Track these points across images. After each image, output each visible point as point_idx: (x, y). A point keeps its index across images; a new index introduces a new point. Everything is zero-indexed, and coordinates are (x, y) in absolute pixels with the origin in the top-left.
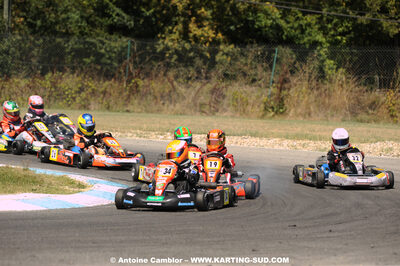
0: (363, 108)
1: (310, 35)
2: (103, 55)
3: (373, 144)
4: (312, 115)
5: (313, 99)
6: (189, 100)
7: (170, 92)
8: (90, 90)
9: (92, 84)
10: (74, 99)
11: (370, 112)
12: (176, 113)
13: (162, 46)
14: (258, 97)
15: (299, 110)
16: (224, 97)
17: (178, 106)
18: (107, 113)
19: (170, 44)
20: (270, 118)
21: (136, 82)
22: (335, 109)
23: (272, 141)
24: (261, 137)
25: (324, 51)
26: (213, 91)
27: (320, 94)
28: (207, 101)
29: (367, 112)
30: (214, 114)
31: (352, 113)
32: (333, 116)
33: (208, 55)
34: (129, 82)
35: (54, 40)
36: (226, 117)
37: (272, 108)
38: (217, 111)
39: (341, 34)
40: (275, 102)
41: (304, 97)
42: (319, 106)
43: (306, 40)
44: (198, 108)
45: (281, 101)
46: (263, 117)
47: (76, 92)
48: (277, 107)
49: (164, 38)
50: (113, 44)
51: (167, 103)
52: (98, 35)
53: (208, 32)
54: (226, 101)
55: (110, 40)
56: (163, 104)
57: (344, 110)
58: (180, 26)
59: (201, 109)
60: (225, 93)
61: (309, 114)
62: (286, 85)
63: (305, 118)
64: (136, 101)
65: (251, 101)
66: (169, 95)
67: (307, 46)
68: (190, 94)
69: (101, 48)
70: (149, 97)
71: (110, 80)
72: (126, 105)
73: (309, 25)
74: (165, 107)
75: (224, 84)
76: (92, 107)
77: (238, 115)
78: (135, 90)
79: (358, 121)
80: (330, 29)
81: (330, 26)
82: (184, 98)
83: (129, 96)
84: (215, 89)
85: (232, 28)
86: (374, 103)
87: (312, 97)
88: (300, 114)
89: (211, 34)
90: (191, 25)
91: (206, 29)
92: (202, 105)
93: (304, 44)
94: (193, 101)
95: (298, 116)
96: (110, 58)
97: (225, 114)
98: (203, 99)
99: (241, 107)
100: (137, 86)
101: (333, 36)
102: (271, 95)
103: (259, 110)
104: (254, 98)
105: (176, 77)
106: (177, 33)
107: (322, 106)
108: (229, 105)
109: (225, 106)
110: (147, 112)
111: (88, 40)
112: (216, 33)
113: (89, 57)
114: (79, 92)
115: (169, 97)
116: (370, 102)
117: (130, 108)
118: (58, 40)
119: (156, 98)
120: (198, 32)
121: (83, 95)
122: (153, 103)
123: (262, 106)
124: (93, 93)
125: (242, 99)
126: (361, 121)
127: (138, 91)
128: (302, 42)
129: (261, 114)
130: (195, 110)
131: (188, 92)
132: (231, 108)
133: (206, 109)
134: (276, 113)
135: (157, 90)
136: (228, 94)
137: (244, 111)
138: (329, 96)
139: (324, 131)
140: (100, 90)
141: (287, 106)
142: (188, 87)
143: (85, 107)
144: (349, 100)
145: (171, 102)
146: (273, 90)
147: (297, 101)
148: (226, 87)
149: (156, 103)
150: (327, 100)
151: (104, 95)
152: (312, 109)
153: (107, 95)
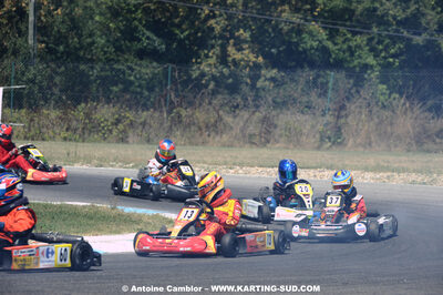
0: (429, 137)
1: (360, 57)
2: (131, 83)
4: (374, 144)
5: (374, 128)
6: (237, 131)
7: (216, 122)
8: (128, 121)
9: (130, 115)
10: (111, 131)
11: (438, 141)
12: (224, 146)
13: (198, 72)
14: (313, 127)
15: (359, 141)
16: (276, 127)
17: (225, 138)
18: (147, 145)
19: (207, 69)
20: (328, 149)
21: (178, 113)
22: (399, 138)
25: (374, 75)
26: (265, 120)
27: (381, 122)
28: (257, 132)
29: (434, 141)
30: (265, 146)
31: (417, 142)
32: (396, 146)
33: (249, 81)
34: (169, 112)
35: (77, 67)
36: (278, 148)
37: (329, 138)
38: (268, 142)
39: (393, 56)
40: (332, 131)
41: (363, 126)
42: (380, 135)
43: (356, 62)
44: (247, 139)
45: (338, 130)
46: (319, 148)
47: (112, 124)
48: (335, 137)
49: (200, 63)
50: (144, 71)
51: (213, 134)
52: (127, 60)
53: (248, 55)
54: (278, 131)
55: (140, 65)
56: (209, 135)
57: (408, 140)
58: (217, 50)
60: (276, 122)
61: (370, 144)
62: (343, 113)
63: (365, 148)
64: (178, 133)
65: (305, 131)
66: (215, 125)
67: (358, 69)
68: (238, 124)
69: (130, 75)
70: (193, 128)
71: (148, 109)
73: (358, 47)
74: (211, 139)
75: (274, 113)
76: (130, 140)
77: (292, 146)
78: (178, 120)
79: (424, 151)
80: (381, 51)
81: (381, 47)
83: (171, 127)
84: (265, 117)
85: (273, 50)
86: (441, 131)
87: (371, 124)
88: (360, 144)
89: (252, 57)
90: (229, 49)
91: (246, 52)
92: (250, 136)
93: (355, 67)
94: (242, 131)
95: (357, 146)
96: (139, 86)
97: (278, 145)
98: (251, 129)
99: (294, 138)
100: (180, 116)
101: (385, 58)
102: (327, 124)
103: (314, 140)
104: (308, 127)
105: (222, 106)
106: (215, 57)
107: (383, 136)
108: (281, 136)
109: (276, 137)
110: (191, 144)
111: (115, 66)
112: (257, 57)
113: (116, 85)
114: (116, 124)
115: (215, 127)
116: (437, 130)
118: (82, 67)
119: (200, 129)
120: (238, 56)
121: (121, 127)
122: (198, 135)
123: (318, 136)
124: (131, 124)
125: (295, 129)
126: (428, 151)
127: (180, 122)
128: (351, 65)
129: (316, 145)
130: (245, 142)
131: (235, 122)
132: (282, 139)
133: (256, 140)
134: (334, 143)
135: (201, 120)
136: (280, 123)
137: (298, 141)
138: (391, 124)
139: (400, 162)
140: (139, 121)
141: (345, 135)
142: (235, 117)
143: (123, 140)
144: (414, 128)
145: (217, 133)
146: (329, 118)
147: (356, 131)
148: (278, 115)
149: (201, 135)
150: (389, 129)
151: (144, 127)
152: (373, 139)
153: (147, 127)
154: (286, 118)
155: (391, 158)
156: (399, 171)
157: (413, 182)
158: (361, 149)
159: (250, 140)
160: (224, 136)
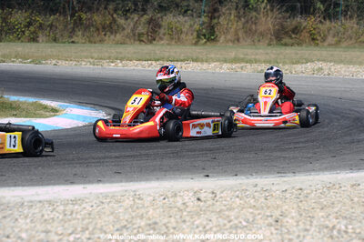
0: (286, 33)
3: (303, 65)
4: (241, 40)
5: (241, 27)
6: (129, 30)
7: (110, 23)
8: (37, 24)
9: (39, 19)
10: (23, 32)
11: (293, 36)
12: (117, 43)
14: (191, 26)
15: (229, 37)
16: (160, 27)
18: (56, 45)
20: (203, 44)
21: (79, 16)
22: (262, 34)
23: (212, 65)
24: (202, 61)
27: (247, 21)
28: (144, 31)
29: (290, 36)
30: (151, 42)
31: (277, 38)
32: (259, 41)
34: (72, 16)
36: (163, 44)
37: (204, 35)
38: (154, 40)
40: (207, 30)
41: (233, 24)
42: (246, 32)
44: (136, 38)
45: (212, 28)
46: (196, 44)
47: (25, 26)
48: (209, 35)
51: (108, 33)
54: (162, 31)
56: (105, 35)
57: (269, 36)
60: (161, 23)
61: (238, 40)
62: (216, 15)
63: (233, 42)
64: (80, 33)
65: (184, 30)
66: (110, 26)
68: (129, 25)
70: (92, 29)
71: (54, 14)
72: (71, 37)
74: (107, 38)
75: (159, 15)
76: (40, 39)
77: (173, 43)
78: (78, 23)
79: (282, 45)
82: (124, 29)
83: (73, 29)
84: (151, 19)
86: (296, 28)
87: (240, 23)
88: (230, 40)
92: (140, 35)
94: (132, 31)
95: (227, 42)
97: (162, 42)
98: (141, 29)
99: (175, 36)
100: (81, 19)
102: (204, 23)
103: (192, 37)
104: (187, 26)
105: (116, 10)
107: (249, 32)
108: (164, 34)
109: (161, 35)
110: (90, 42)
114: (28, 27)
115: (111, 28)
116: (293, 27)
117: (75, 39)
119: (98, 30)
121: (32, 28)
122: (96, 34)
123: (195, 34)
124: (41, 26)
125: (176, 28)
126: (286, 45)
127: (82, 24)
129: (194, 41)
130: (135, 40)
131: (127, 24)
132: (166, 37)
133: (144, 38)
134: (208, 40)
135: (99, 22)
136: (163, 24)
137: (179, 39)
138: (255, 24)
139: (257, 54)
140: (47, 24)
141: (217, 33)
142: (127, 19)
143: (34, 39)
144: (274, 26)
145: (112, 33)
146: (204, 19)
147: (227, 28)
148: (162, 17)
149: (99, 34)
150: (254, 27)
151: (51, 29)
152: (240, 36)
153: (54, 28)
158: (231, 44)
159: (139, 38)
160: (118, 35)
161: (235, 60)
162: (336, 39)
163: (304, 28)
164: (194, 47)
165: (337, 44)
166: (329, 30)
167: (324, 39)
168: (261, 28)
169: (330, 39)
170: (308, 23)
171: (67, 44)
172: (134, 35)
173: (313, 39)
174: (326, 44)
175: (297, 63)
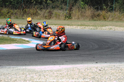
0: (95, 16)
2: (12, 2)
3: (105, 27)
4: (80, 19)
6: (42, 15)
7: (36, 13)
9: (12, 11)
10: (6, 15)
11: (98, 17)
12: (38, 19)
14: (63, 14)
15: (76, 17)
18: (17, 19)
20: (67, 20)
21: (25, 10)
22: (87, 17)
23: (74, 27)
26: (49, 12)
27: (82, 12)
28: (47, 15)
30: (49, 19)
31: (92, 18)
32: (86, 19)
33: (45, 1)
34: (23, 10)
36: (53, 20)
37: (67, 17)
38: (51, 18)
40: (68, 15)
41: (77, 13)
42: (82, 16)
44: (45, 17)
45: (70, 15)
46: (65, 20)
48: (69, 17)
51: (35, 16)
54: (53, 15)
57: (89, 17)
59: (45, 18)
61: (79, 18)
62: (71, 10)
64: (25, 16)
65: (61, 15)
68: (42, 13)
70: (29, 14)
71: (17, 9)
72: (22, 17)
75: (52, 10)
76: (12, 18)
77: (57, 19)
78: (25, 12)
82: (40, 14)
83: (23, 14)
84: (50, 11)
86: (98, 15)
87: (79, 13)
92: (46, 16)
95: (75, 19)
96: (14, 3)
98: (46, 15)
99: (58, 17)
100: (26, 11)
102: (67, 13)
104: (62, 14)
105: (37, 8)
107: (83, 16)
108: (54, 16)
113: (8, 3)
114: (8, 13)
117: (24, 18)
119: (32, 15)
121: (9, 14)
123: (64, 16)
124: (12, 13)
125: (58, 14)
126: (95, 20)
129: (64, 19)
130: (44, 18)
132: (55, 17)
133: (47, 17)
135: (32, 12)
136: (54, 13)
138: (85, 13)
139: (88, 23)
140: (14, 13)
141: (72, 16)
142: (41, 11)
144: (91, 14)
146: (67, 11)
147: (75, 15)
148: (53, 11)
150: (84, 14)
151: (16, 14)
152: (80, 17)
153: (17, 14)
154: (55, 11)
155: (85, 22)
156: (87, 26)
157: (91, 29)
160: (38, 17)
161: (81, 25)
162: (112, 18)
163: (101, 15)
164: (64, 21)
165: (112, 20)
166: (110, 15)
167: (108, 18)
168: (87, 15)
169: (110, 19)
170: (103, 13)
171: (21, 19)
172: (44, 17)
173: (104, 18)
174: (109, 20)
175: (103, 26)
